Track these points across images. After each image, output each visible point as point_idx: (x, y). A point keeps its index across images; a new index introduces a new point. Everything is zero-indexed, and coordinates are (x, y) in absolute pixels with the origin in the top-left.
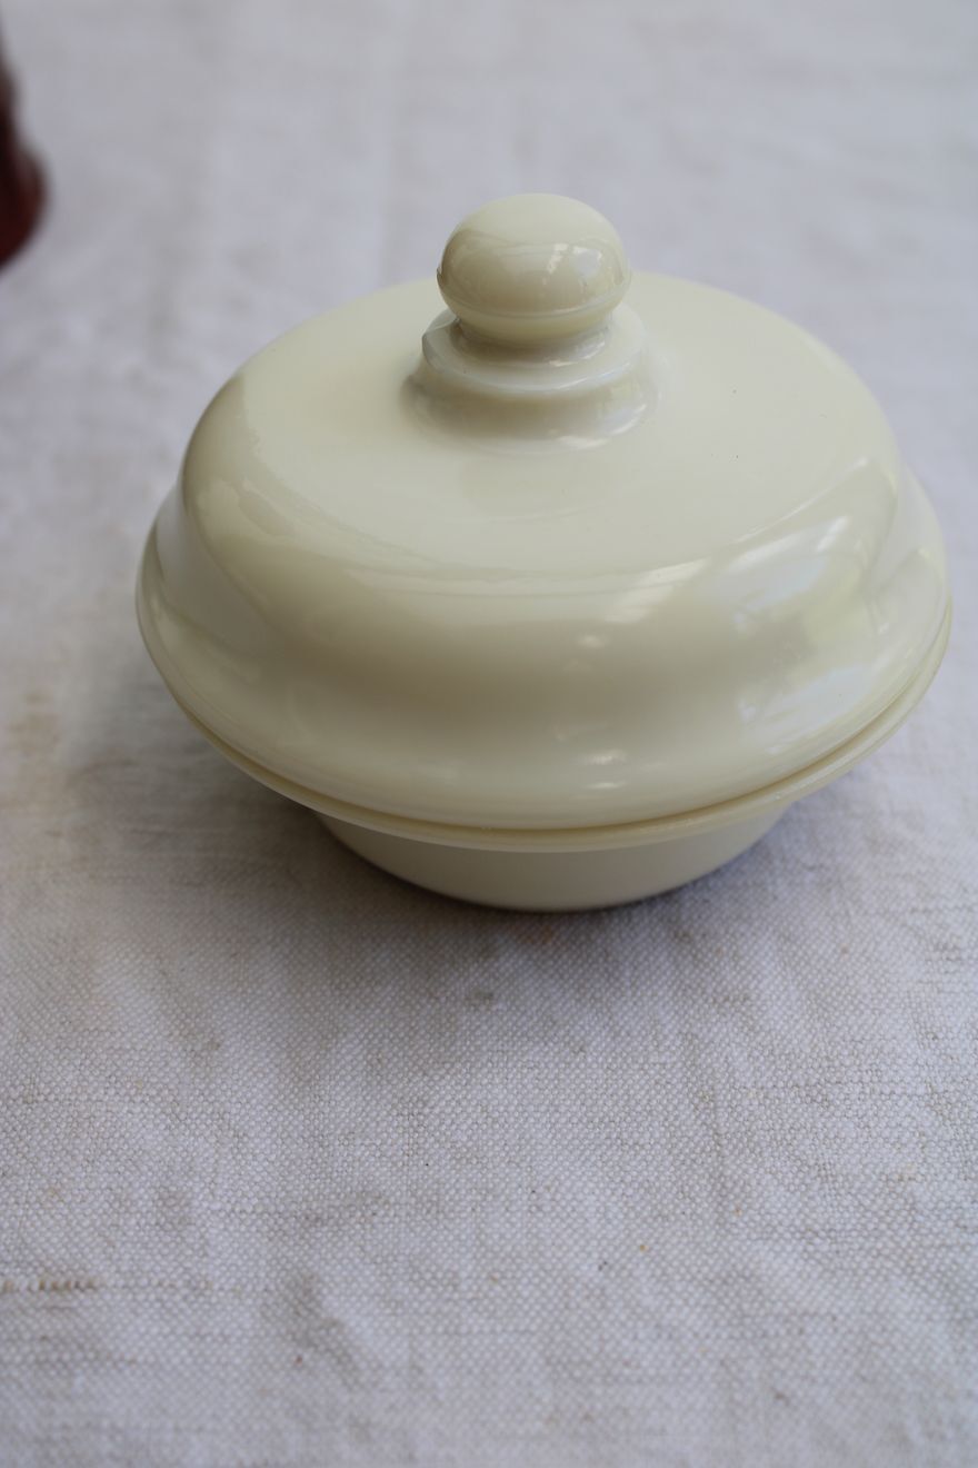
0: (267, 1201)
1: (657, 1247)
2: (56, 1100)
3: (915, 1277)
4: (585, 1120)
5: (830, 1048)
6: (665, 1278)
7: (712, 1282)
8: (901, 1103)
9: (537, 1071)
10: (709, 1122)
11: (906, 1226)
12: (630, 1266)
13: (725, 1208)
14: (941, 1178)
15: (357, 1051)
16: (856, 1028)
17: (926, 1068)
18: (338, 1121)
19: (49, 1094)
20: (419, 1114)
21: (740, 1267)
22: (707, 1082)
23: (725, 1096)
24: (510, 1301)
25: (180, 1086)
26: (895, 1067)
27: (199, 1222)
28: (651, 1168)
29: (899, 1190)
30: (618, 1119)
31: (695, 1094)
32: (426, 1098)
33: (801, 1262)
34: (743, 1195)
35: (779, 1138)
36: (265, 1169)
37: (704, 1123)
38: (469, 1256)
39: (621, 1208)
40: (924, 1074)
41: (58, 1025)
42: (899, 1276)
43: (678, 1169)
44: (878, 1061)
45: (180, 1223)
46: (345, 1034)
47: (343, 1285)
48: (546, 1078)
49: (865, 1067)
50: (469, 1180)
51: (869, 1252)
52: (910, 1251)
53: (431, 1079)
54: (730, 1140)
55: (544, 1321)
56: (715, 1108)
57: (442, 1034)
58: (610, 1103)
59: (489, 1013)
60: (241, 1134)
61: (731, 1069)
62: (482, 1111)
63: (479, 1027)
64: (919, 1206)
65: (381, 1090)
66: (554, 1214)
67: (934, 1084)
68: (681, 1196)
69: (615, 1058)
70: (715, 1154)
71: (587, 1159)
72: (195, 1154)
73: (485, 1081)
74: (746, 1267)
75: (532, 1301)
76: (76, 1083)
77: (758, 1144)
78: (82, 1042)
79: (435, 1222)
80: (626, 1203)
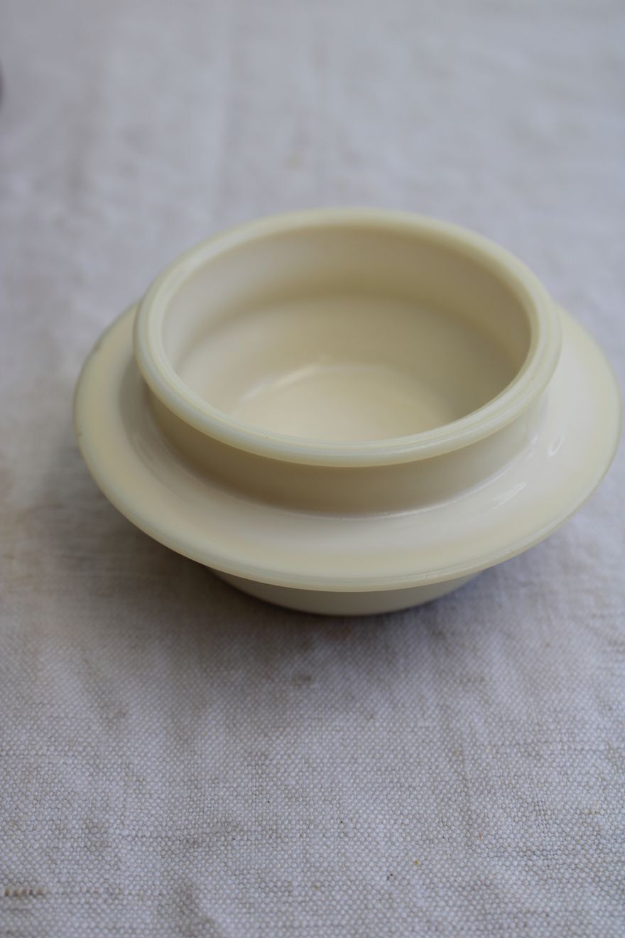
0: (160, 828)
1: (427, 862)
2: (14, 754)
3: (601, 884)
4: (375, 769)
5: (539, 717)
6: (432, 886)
7: (464, 888)
8: (588, 757)
9: (341, 733)
10: (459, 770)
11: (594, 847)
12: (408, 877)
13: (471, 834)
14: (617, 811)
15: (219, 717)
16: (556, 702)
17: (605, 731)
18: (207, 769)
19: (9, 750)
20: (263, 764)
21: (483, 877)
22: (457, 740)
23: (470, 751)
24: (327, 903)
25: (99, 744)
26: (584, 731)
27: (114, 845)
28: (421, 804)
29: (589, 821)
30: (397, 768)
31: (450, 750)
32: (267, 753)
33: (524, 873)
34: (484, 825)
35: (507, 782)
36: (158, 805)
37: (456, 771)
38: (299, 870)
39: (401, 833)
40: (603, 735)
41: (14, 699)
42: (590, 883)
43: (439, 804)
44: (572, 726)
45: (101, 846)
46: (211, 705)
47: (214, 892)
48: (348, 738)
49: (564, 731)
50: (298, 813)
51: (569, 866)
52: (597, 865)
53: (270, 739)
54: (474, 784)
55: (351, 918)
56: (463, 761)
57: (277, 706)
58: (392, 756)
59: (308, 691)
60: (141, 779)
61: (473, 731)
62: (305, 763)
63: (301, 701)
64: (603, 833)
65: (236, 746)
66: (356, 839)
67: (610, 743)
68: (441, 824)
69: (394, 724)
70: (463, 794)
71: (377, 798)
72: (110, 794)
73: (307, 741)
74: (487, 878)
75: (342, 902)
76: (27, 742)
77: (492, 787)
78: (31, 712)
79: (275, 845)
80: (404, 830)
